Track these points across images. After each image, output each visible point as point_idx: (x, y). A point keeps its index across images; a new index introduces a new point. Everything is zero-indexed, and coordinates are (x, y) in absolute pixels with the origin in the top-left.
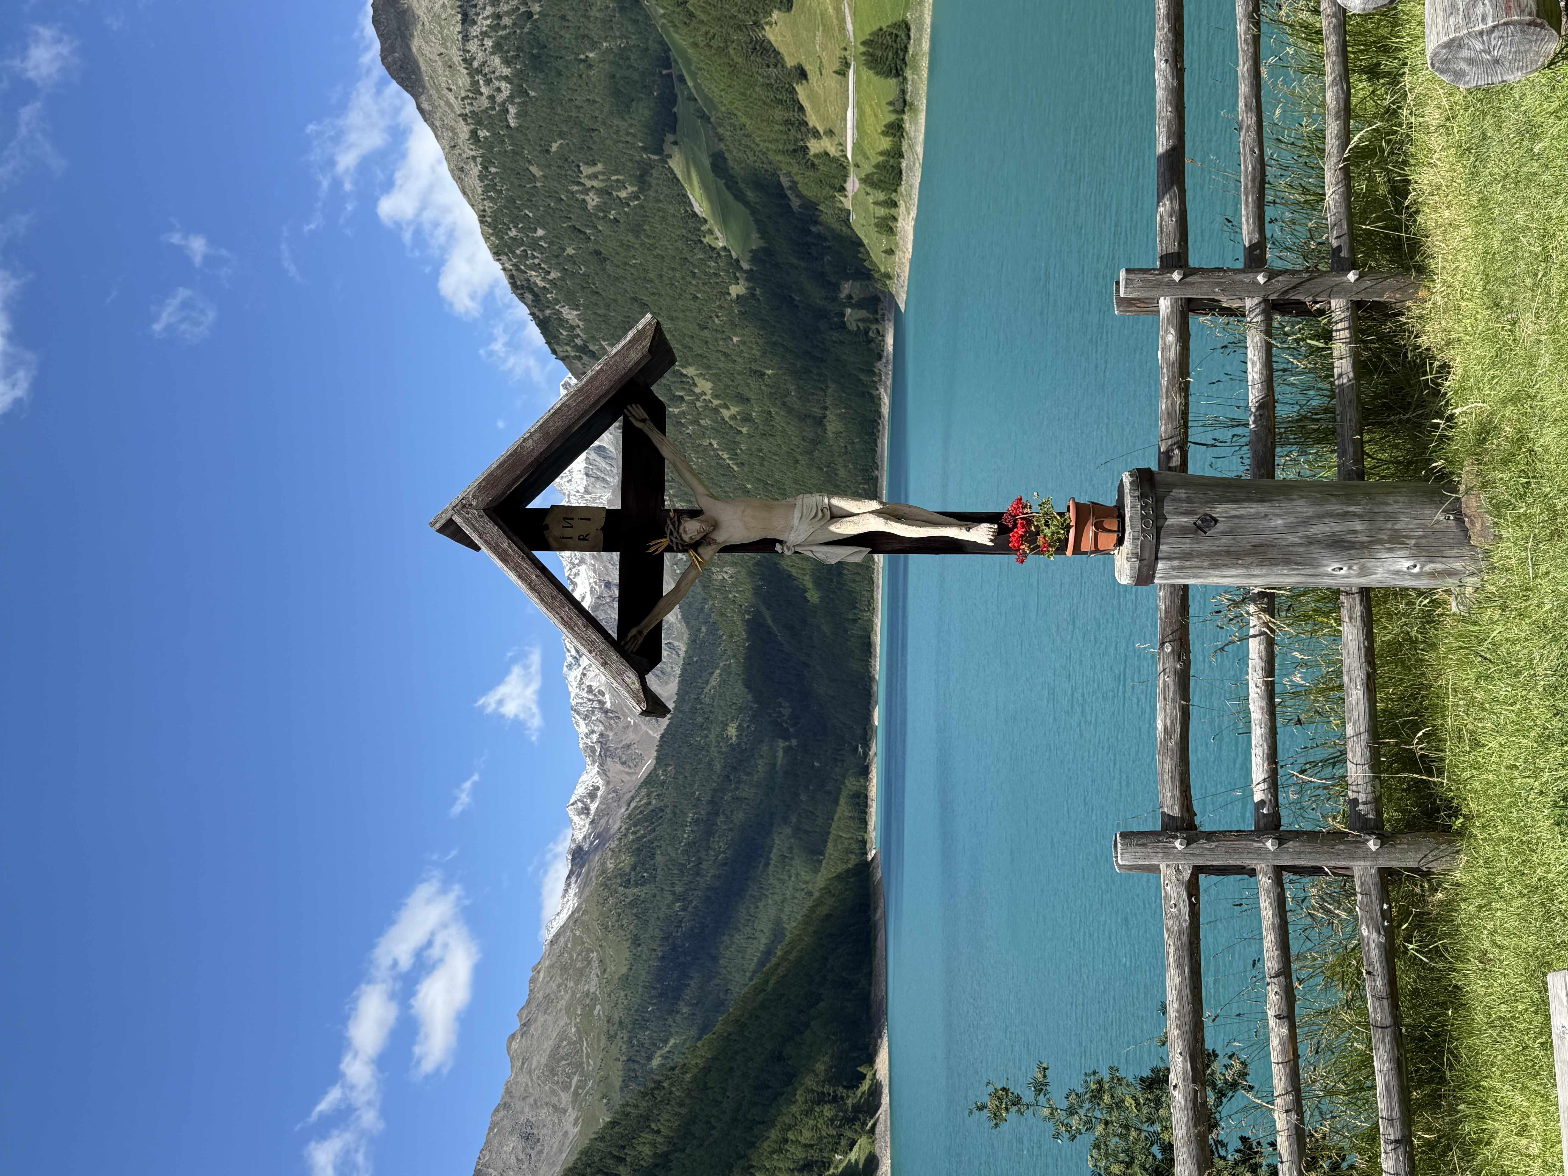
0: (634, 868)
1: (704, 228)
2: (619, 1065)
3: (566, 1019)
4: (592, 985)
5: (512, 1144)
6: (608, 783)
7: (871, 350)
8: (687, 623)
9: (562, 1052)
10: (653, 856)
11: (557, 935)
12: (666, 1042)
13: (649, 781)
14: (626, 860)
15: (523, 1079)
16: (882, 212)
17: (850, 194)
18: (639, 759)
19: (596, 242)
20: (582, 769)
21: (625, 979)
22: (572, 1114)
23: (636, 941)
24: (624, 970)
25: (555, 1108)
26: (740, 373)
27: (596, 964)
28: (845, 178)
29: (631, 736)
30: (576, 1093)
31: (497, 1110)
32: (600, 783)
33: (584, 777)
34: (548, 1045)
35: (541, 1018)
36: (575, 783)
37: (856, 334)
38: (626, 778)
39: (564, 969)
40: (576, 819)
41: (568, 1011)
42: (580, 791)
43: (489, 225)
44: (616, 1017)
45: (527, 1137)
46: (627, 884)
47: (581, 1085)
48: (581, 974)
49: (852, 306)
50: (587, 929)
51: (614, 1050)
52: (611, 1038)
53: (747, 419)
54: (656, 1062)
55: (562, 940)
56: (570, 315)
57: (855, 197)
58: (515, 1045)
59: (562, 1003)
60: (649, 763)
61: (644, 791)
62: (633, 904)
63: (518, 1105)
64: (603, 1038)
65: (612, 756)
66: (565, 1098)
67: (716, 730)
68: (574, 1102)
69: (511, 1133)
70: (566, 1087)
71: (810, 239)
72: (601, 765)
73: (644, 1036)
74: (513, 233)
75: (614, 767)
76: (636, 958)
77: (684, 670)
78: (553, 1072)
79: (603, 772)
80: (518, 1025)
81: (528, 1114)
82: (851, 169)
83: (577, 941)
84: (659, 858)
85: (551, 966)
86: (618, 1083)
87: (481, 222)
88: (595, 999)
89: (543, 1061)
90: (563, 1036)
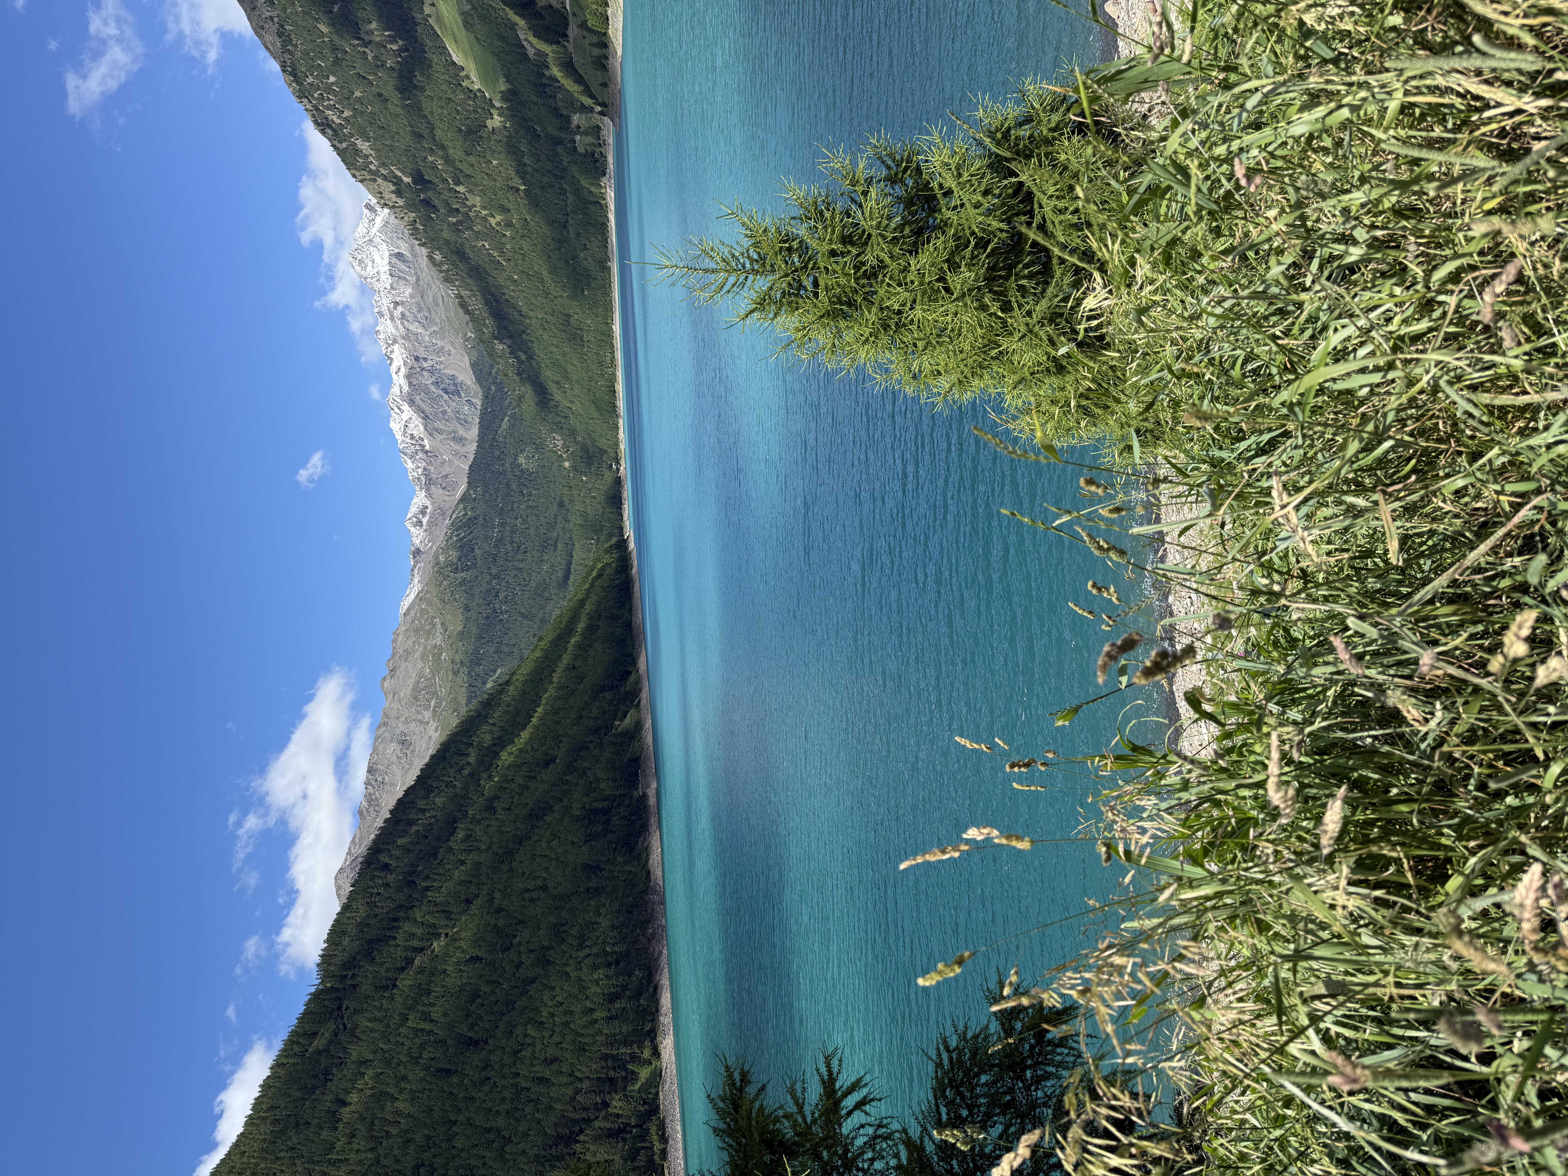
0: (460, 559)
1: (463, 74)
2: (464, 690)
3: (421, 664)
4: (438, 639)
5: (393, 749)
6: (433, 504)
7: (597, 168)
8: (480, 385)
9: (421, 686)
10: (473, 551)
11: (409, 610)
12: (495, 671)
13: (464, 499)
14: (454, 555)
15: (396, 705)
16: (596, 51)
17: (571, 40)
18: (454, 486)
19: (378, 86)
20: (413, 494)
21: (461, 633)
22: (433, 725)
23: (467, 608)
24: (460, 628)
25: (421, 722)
26: (501, 189)
27: (439, 626)
28: (566, 25)
29: (447, 469)
30: (434, 711)
31: (379, 728)
32: (428, 503)
33: (415, 500)
34: (411, 682)
35: (403, 665)
36: (409, 505)
37: (585, 156)
38: (447, 499)
39: (416, 631)
40: (413, 529)
41: (422, 659)
42: (414, 509)
43: (291, 74)
44: (458, 659)
45: (403, 743)
46: (456, 570)
47: (438, 704)
48: (429, 634)
49: (581, 133)
50: (430, 603)
51: (459, 680)
52: (456, 673)
53: (509, 225)
54: (489, 685)
55: (413, 612)
56: (364, 146)
57: (575, 40)
58: (386, 684)
59: (418, 654)
60: (463, 487)
61: (461, 506)
62: (463, 583)
63: (393, 723)
64: (450, 674)
65: (435, 484)
66: (427, 715)
67: (509, 461)
68: (434, 717)
69: (391, 741)
70: (427, 708)
71: (544, 81)
72: (427, 490)
73: (480, 670)
74: (310, 80)
75: (437, 491)
76: (468, 619)
77: (482, 418)
78: (416, 699)
79: (429, 496)
80: (386, 672)
81: (402, 727)
82: (571, 18)
83: (423, 612)
84: (478, 552)
85: (407, 630)
86: (464, 701)
87: (284, 71)
88: (441, 649)
89: (409, 692)
90: (421, 675)
